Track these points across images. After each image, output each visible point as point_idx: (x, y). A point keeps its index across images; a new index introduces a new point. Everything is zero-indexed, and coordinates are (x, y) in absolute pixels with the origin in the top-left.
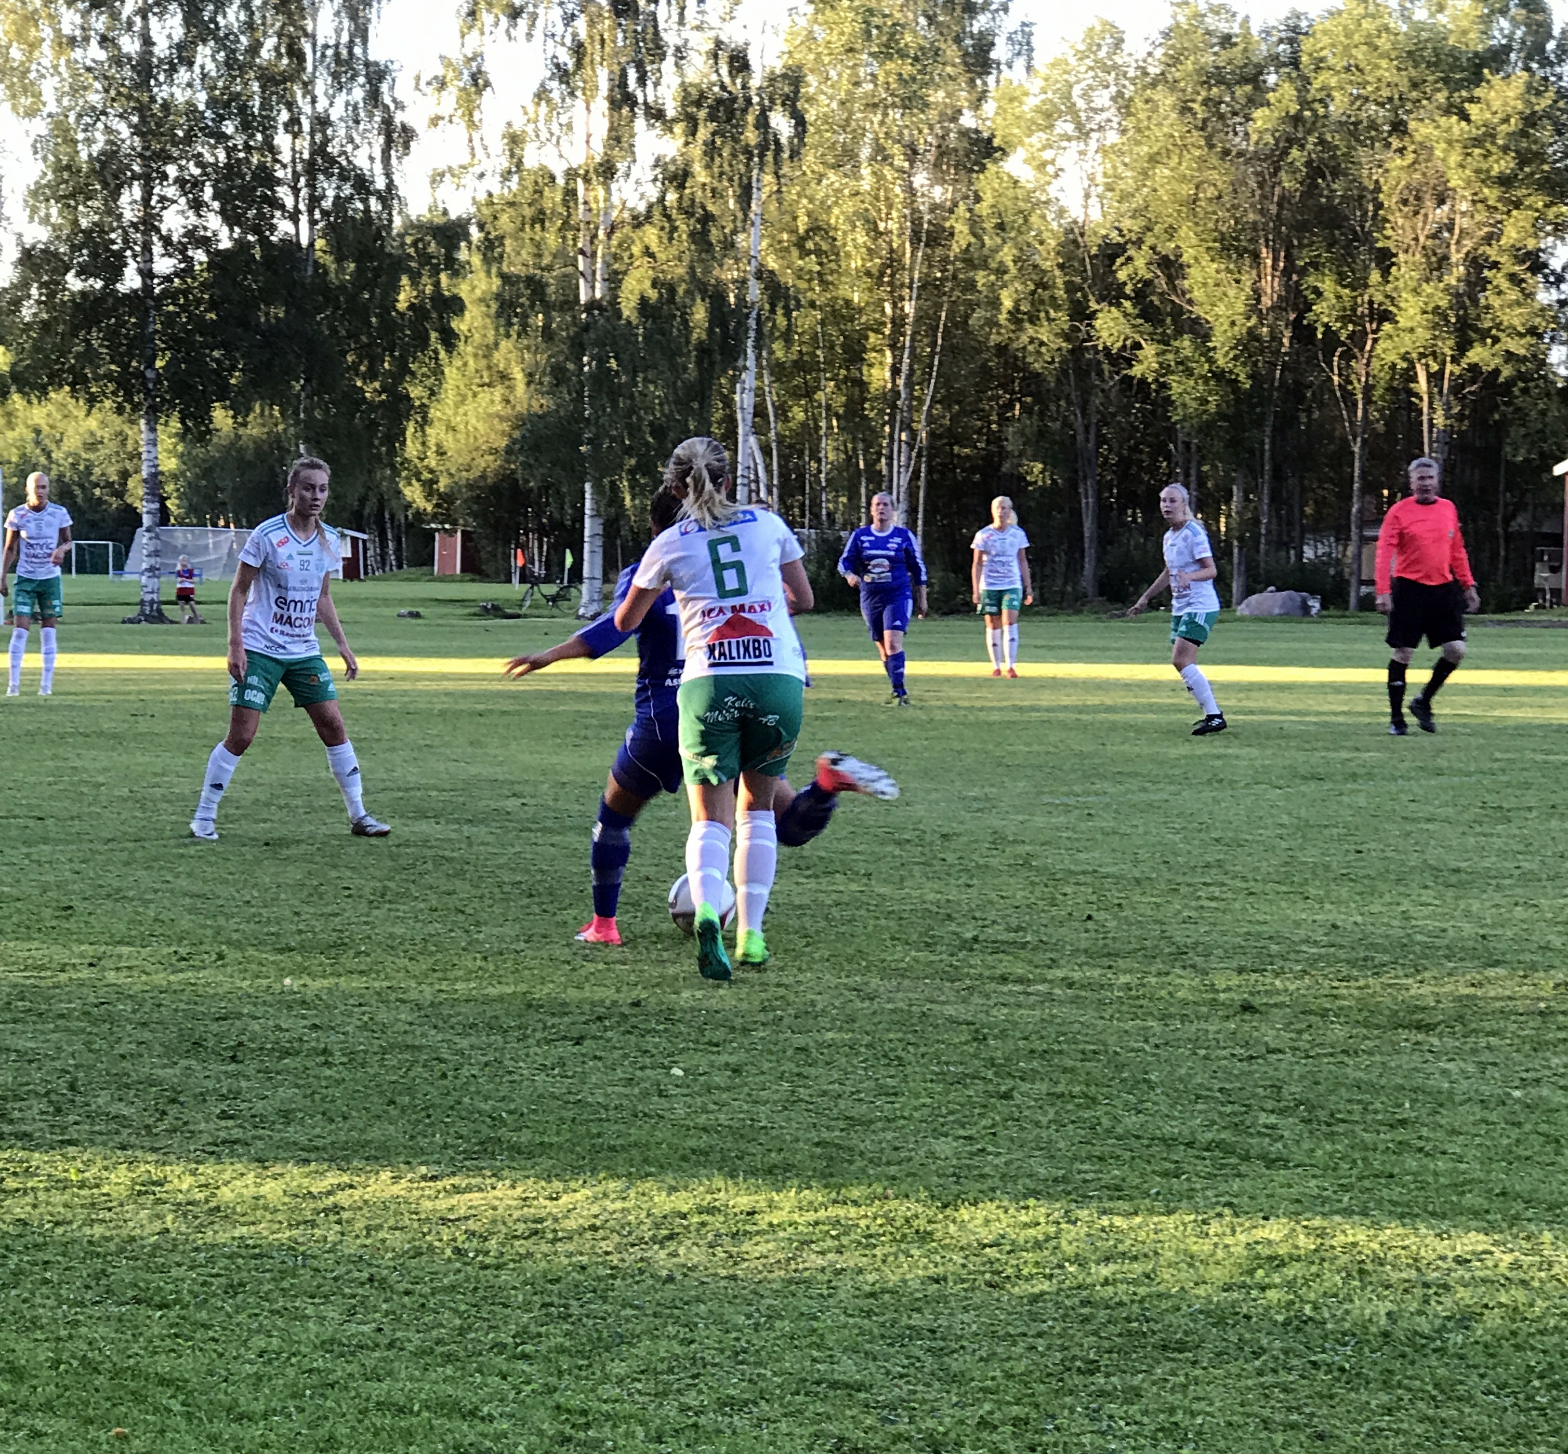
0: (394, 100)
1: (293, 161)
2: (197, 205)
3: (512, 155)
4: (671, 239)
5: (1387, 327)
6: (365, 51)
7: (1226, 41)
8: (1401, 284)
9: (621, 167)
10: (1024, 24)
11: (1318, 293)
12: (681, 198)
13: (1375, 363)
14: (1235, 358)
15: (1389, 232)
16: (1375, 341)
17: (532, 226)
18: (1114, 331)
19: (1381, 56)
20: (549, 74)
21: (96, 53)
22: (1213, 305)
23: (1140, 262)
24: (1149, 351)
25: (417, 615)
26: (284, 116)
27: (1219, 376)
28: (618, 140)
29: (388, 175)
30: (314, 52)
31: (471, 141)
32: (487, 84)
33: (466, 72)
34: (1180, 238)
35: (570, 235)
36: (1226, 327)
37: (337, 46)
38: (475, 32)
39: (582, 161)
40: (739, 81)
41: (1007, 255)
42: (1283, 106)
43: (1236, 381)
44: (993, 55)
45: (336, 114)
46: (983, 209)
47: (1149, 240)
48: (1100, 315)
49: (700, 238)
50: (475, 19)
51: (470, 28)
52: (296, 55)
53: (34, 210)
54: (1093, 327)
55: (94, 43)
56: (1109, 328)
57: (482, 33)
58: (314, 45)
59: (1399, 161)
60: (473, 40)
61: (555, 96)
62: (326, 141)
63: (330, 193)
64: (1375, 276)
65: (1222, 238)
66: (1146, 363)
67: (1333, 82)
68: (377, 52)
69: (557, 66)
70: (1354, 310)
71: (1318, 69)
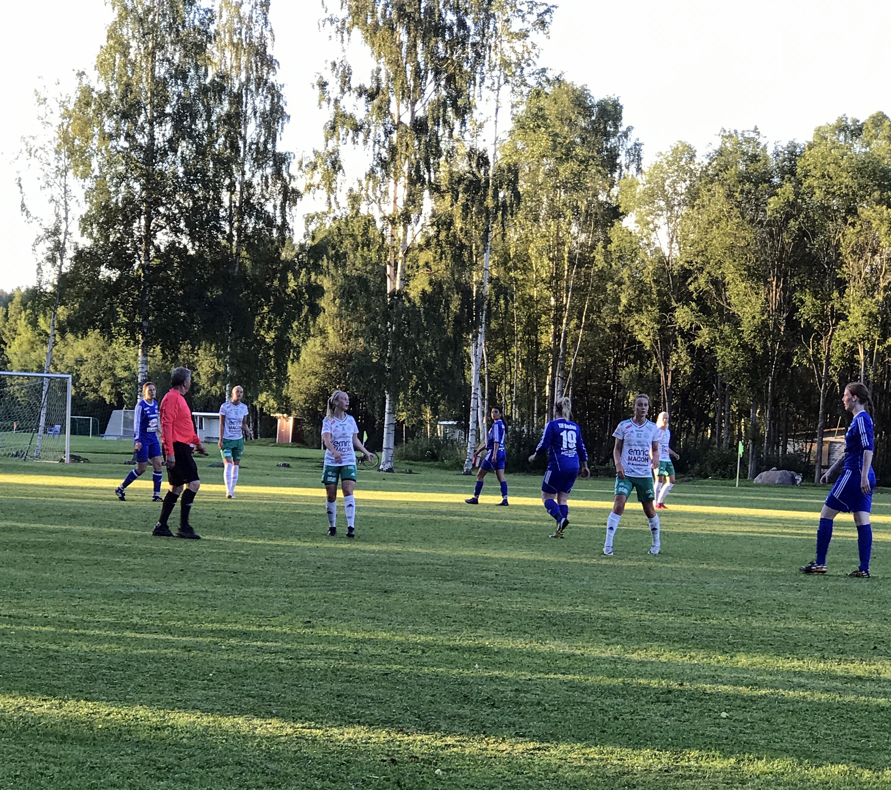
0: (289, 175)
1: (230, 207)
2: (176, 231)
3: (353, 208)
4: (441, 259)
5: (842, 323)
6: (274, 147)
7: (754, 158)
8: (851, 299)
9: (413, 217)
10: (636, 144)
11: (802, 302)
12: (448, 235)
13: (834, 342)
14: (754, 337)
15: (845, 269)
16: (834, 330)
17: (363, 248)
18: (686, 319)
19: (842, 170)
20: (375, 163)
21: (123, 143)
22: (743, 306)
23: (702, 281)
24: (705, 331)
25: (288, 466)
26: (227, 182)
27: (744, 346)
28: (414, 202)
29: (284, 217)
30: (245, 147)
31: (329, 199)
32: (340, 168)
33: (329, 160)
34: (724, 268)
35: (383, 254)
36: (750, 319)
37: (257, 144)
38: (335, 139)
39: (391, 212)
40: (482, 171)
41: (625, 273)
42: (786, 196)
43: (754, 350)
44: (618, 161)
45: (256, 181)
46: (612, 247)
47: (708, 268)
48: (677, 310)
49: (457, 258)
50: (334, 131)
51: (332, 136)
52: (234, 147)
53: (84, 230)
54: (673, 316)
55: (122, 138)
56: (682, 318)
57: (338, 139)
58: (245, 143)
59: (852, 230)
60: (332, 144)
61: (379, 175)
62: (250, 196)
63: (251, 226)
64: (836, 294)
65: (748, 269)
66: (703, 338)
67: (815, 184)
68: (281, 148)
69: (381, 159)
70: (822, 312)
71: (806, 176)
